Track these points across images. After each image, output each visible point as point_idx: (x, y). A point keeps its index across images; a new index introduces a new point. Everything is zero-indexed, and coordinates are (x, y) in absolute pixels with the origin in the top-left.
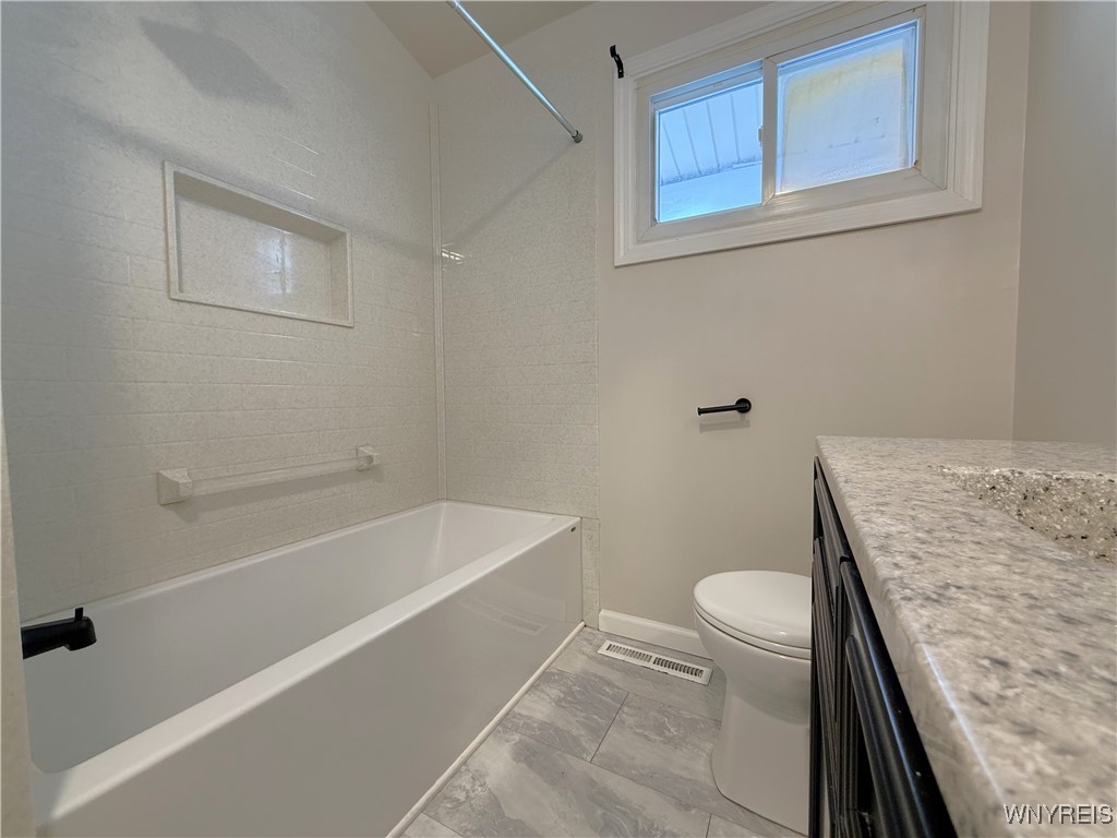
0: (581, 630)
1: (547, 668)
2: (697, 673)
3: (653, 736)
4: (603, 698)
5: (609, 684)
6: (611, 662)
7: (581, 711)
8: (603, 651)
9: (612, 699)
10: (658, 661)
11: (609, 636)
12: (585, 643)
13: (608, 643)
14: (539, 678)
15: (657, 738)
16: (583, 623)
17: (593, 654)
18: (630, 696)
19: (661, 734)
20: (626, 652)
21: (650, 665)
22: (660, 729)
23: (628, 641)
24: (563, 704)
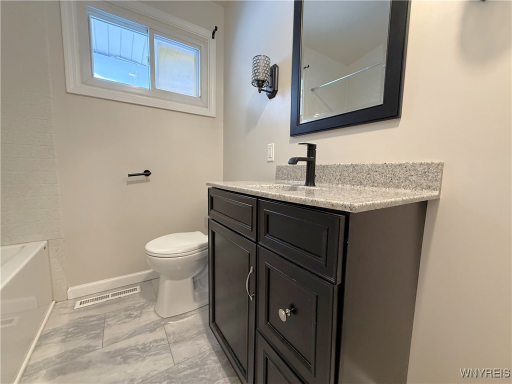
0: (55, 305)
1: (42, 332)
2: (134, 290)
3: (127, 320)
4: (92, 323)
5: (91, 317)
6: (87, 309)
7: (82, 335)
8: (78, 306)
9: (98, 320)
10: (112, 295)
11: (76, 299)
12: (61, 309)
13: (79, 302)
14: (39, 340)
15: (130, 319)
16: (54, 302)
17: (73, 311)
18: (107, 314)
19: (131, 317)
20: (93, 300)
21: (110, 298)
22: (129, 316)
23: (92, 296)
24: (67, 340)
